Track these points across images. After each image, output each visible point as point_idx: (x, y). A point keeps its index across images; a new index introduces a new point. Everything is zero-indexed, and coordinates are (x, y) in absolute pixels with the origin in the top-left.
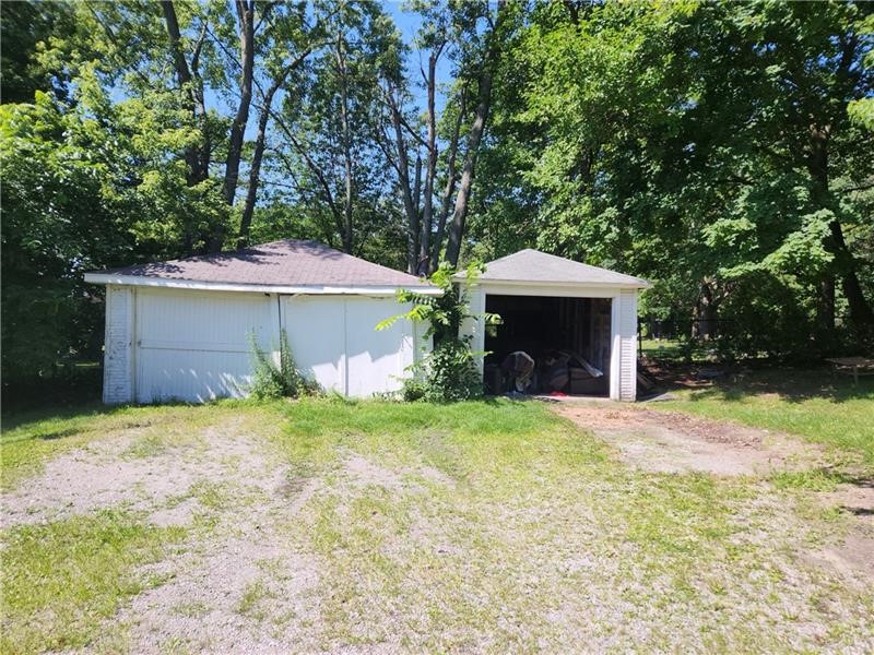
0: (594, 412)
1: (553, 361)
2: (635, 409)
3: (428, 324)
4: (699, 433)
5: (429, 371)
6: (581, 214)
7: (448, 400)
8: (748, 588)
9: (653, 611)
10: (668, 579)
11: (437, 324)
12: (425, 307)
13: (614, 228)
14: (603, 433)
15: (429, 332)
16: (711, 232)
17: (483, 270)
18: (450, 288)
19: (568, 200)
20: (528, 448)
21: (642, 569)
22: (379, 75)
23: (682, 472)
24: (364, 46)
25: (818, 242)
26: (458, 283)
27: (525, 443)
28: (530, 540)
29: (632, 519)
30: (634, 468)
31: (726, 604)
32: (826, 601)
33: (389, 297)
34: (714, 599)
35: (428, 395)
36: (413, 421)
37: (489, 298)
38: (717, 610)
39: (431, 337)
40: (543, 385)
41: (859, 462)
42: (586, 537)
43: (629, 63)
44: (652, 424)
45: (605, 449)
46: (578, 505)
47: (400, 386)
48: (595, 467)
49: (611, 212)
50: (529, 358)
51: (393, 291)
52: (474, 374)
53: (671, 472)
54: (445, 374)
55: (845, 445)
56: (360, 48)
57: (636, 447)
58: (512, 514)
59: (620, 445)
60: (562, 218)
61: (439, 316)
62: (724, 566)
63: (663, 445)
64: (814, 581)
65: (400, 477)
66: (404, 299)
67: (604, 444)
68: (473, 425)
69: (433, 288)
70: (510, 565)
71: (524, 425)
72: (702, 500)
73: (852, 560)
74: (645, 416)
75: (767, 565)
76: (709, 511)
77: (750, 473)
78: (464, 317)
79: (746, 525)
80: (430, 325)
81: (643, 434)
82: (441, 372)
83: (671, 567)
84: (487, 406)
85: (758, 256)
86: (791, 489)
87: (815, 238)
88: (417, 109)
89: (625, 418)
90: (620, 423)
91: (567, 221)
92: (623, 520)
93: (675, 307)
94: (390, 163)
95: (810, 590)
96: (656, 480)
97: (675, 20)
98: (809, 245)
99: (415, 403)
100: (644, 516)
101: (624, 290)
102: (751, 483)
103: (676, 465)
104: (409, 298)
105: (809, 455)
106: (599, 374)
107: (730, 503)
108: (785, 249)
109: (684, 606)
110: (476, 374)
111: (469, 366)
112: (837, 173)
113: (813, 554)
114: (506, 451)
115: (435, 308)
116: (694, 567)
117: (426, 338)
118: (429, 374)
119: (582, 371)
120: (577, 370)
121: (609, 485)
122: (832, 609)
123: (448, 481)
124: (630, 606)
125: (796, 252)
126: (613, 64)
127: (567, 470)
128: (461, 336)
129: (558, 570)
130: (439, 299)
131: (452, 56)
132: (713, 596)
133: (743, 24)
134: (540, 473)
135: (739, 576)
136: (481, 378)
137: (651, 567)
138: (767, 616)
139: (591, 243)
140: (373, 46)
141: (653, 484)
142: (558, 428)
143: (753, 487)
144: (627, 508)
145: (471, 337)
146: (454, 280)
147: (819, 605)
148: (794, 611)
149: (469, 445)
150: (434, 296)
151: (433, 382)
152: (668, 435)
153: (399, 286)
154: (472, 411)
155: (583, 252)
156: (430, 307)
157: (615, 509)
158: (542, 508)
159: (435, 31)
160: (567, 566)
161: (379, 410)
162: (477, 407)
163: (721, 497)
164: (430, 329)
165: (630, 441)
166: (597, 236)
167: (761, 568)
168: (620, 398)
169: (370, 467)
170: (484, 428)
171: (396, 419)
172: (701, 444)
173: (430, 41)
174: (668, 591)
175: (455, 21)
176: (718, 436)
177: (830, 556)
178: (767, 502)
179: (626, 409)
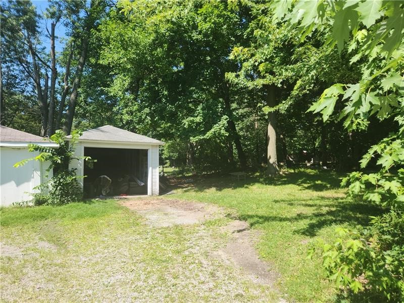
0: (138, 202)
1: (122, 179)
2: (158, 199)
3: (49, 163)
4: (182, 208)
5: (51, 188)
6: (134, 110)
7: (62, 203)
8: (188, 273)
9: (146, 293)
10: (155, 277)
11: (54, 163)
12: (46, 154)
13: (148, 117)
14: (141, 212)
15: (50, 167)
16: (186, 122)
17: (81, 135)
18: (63, 144)
19: (127, 103)
20: (102, 224)
21: (145, 274)
22: (22, 27)
23: (171, 225)
24: (12, 10)
25: (223, 128)
26: (68, 141)
27: (101, 221)
28: (93, 271)
29: (146, 251)
30: (151, 227)
31: (177, 282)
32: (215, 272)
33: (24, 148)
34: (174, 281)
35: (50, 201)
36: (38, 217)
37: (86, 148)
38: (173, 286)
39: (52, 170)
40: (116, 191)
41: (235, 212)
42: (122, 264)
43: (149, 45)
44: (163, 205)
45: (140, 219)
46: (122, 249)
47: (32, 198)
48: (134, 229)
49: (147, 110)
50: (109, 178)
51: (26, 145)
52: (78, 188)
53: (167, 226)
54: (60, 189)
55: (231, 207)
56: (9, 10)
57: (153, 217)
58: (86, 260)
59: (147, 217)
60: (124, 111)
61: (56, 159)
62: (180, 265)
63: (166, 214)
64: (212, 265)
65: (22, 250)
66: (33, 150)
67: (141, 217)
68: (74, 215)
69: (52, 143)
70: (78, 287)
71: (102, 212)
72: (177, 237)
73: (228, 253)
74: (161, 202)
75: (197, 261)
76: (179, 242)
77: (197, 222)
78: (72, 158)
79: (192, 245)
80: (51, 163)
81: (159, 210)
82: (58, 188)
83: (158, 270)
84: (84, 205)
85: (204, 133)
86: (211, 227)
87: (222, 127)
88: (44, 48)
89: (152, 204)
90: (150, 206)
91: (127, 113)
92: (142, 253)
93: (180, 153)
94: (29, 76)
95: (210, 269)
96: (160, 231)
97: (168, 31)
98: (220, 129)
99: (40, 206)
100: (151, 248)
101: (153, 146)
102: (197, 226)
103: (170, 223)
104: (36, 149)
105: (219, 212)
106: (143, 184)
107: (187, 237)
108: (213, 130)
109: (160, 288)
110: (79, 189)
111: (75, 184)
112: (233, 102)
113: (215, 253)
114: (90, 227)
115: (53, 154)
116: (168, 268)
117: (48, 170)
118: (51, 189)
119: (135, 183)
120: (132, 183)
121: (139, 237)
122: (217, 275)
123: (53, 247)
124: (136, 294)
125: (216, 132)
126: (142, 44)
127: (120, 232)
128: (70, 169)
129: (104, 284)
130: (56, 149)
131: (66, 25)
132: (173, 280)
133: (194, 38)
134: (106, 236)
135: (185, 268)
136: (82, 190)
137: (149, 272)
138: (193, 284)
139: (138, 124)
140: (18, 11)
141: (158, 233)
142: (120, 212)
143: (197, 228)
144: (145, 246)
145: (76, 169)
146: (65, 140)
147: (213, 275)
148: (203, 279)
149: (70, 227)
150: (53, 148)
151: (53, 194)
152: (170, 210)
153: (31, 142)
154: (75, 208)
155: (135, 127)
156: (50, 154)
157: (139, 247)
158: (103, 254)
159: (55, 10)
160: (109, 281)
161: (16, 212)
162: (78, 205)
163: (185, 235)
164: (51, 165)
165: (153, 214)
166: (141, 121)
167: (194, 263)
168: (152, 194)
169: (3, 246)
170: (80, 216)
171: (27, 217)
172: (181, 212)
173: (53, 15)
174: (154, 282)
175: (67, 8)
176: (189, 208)
177: (220, 252)
178: (201, 234)
179: (154, 199)
